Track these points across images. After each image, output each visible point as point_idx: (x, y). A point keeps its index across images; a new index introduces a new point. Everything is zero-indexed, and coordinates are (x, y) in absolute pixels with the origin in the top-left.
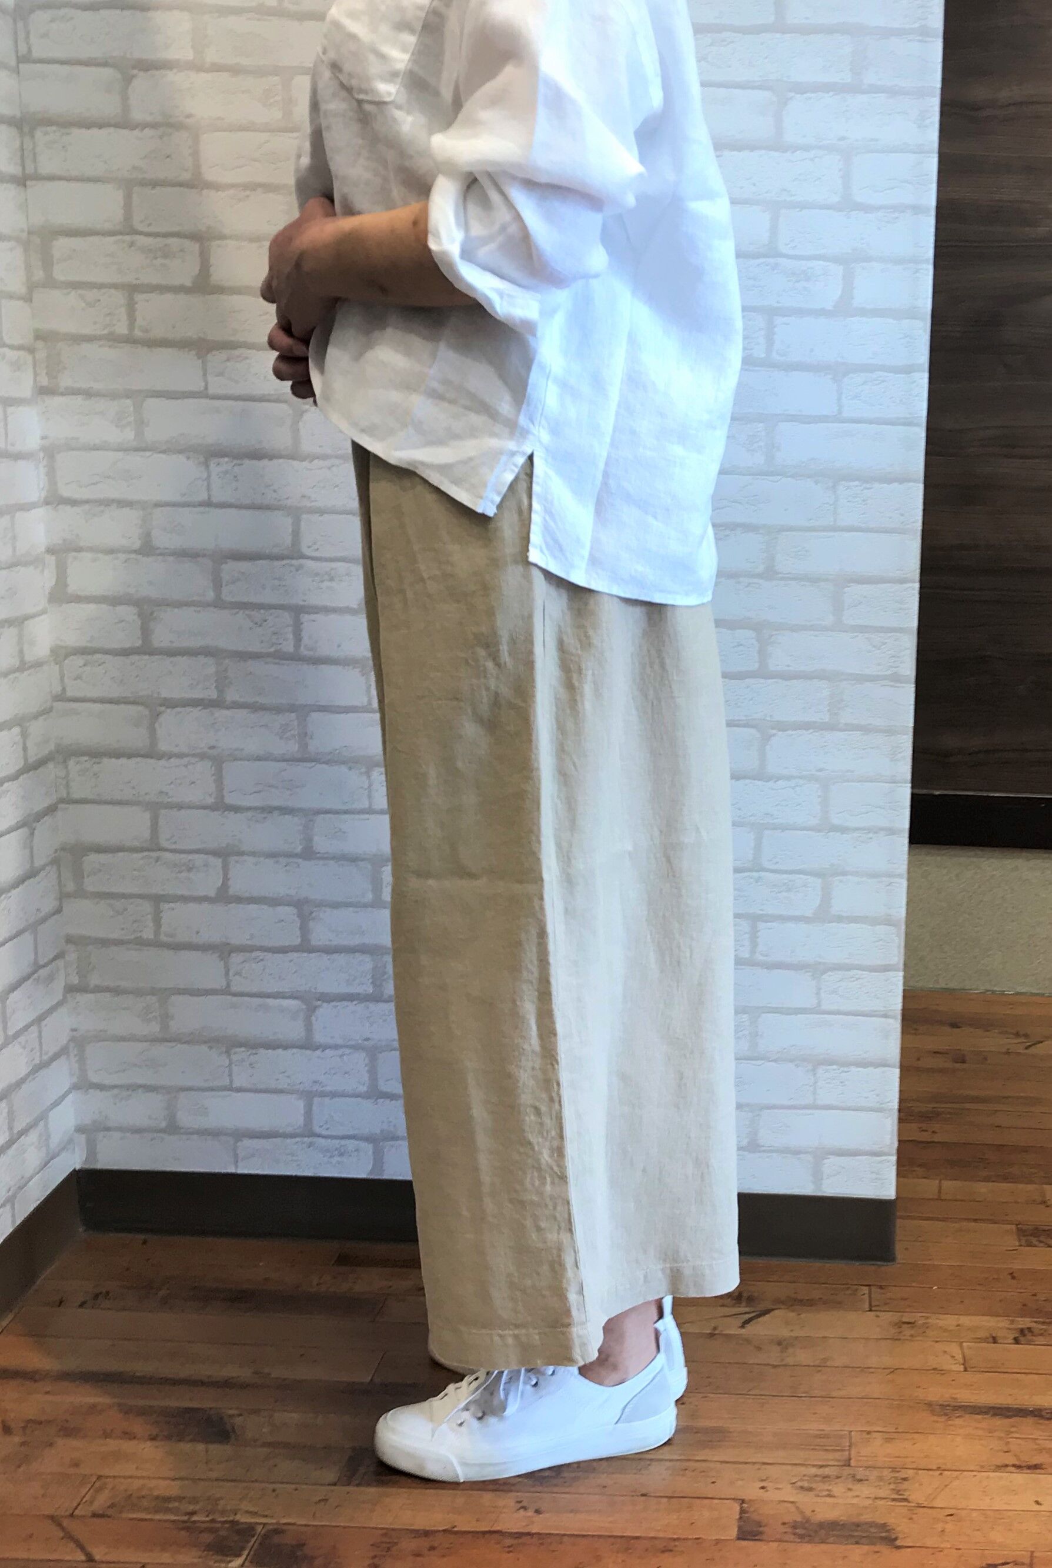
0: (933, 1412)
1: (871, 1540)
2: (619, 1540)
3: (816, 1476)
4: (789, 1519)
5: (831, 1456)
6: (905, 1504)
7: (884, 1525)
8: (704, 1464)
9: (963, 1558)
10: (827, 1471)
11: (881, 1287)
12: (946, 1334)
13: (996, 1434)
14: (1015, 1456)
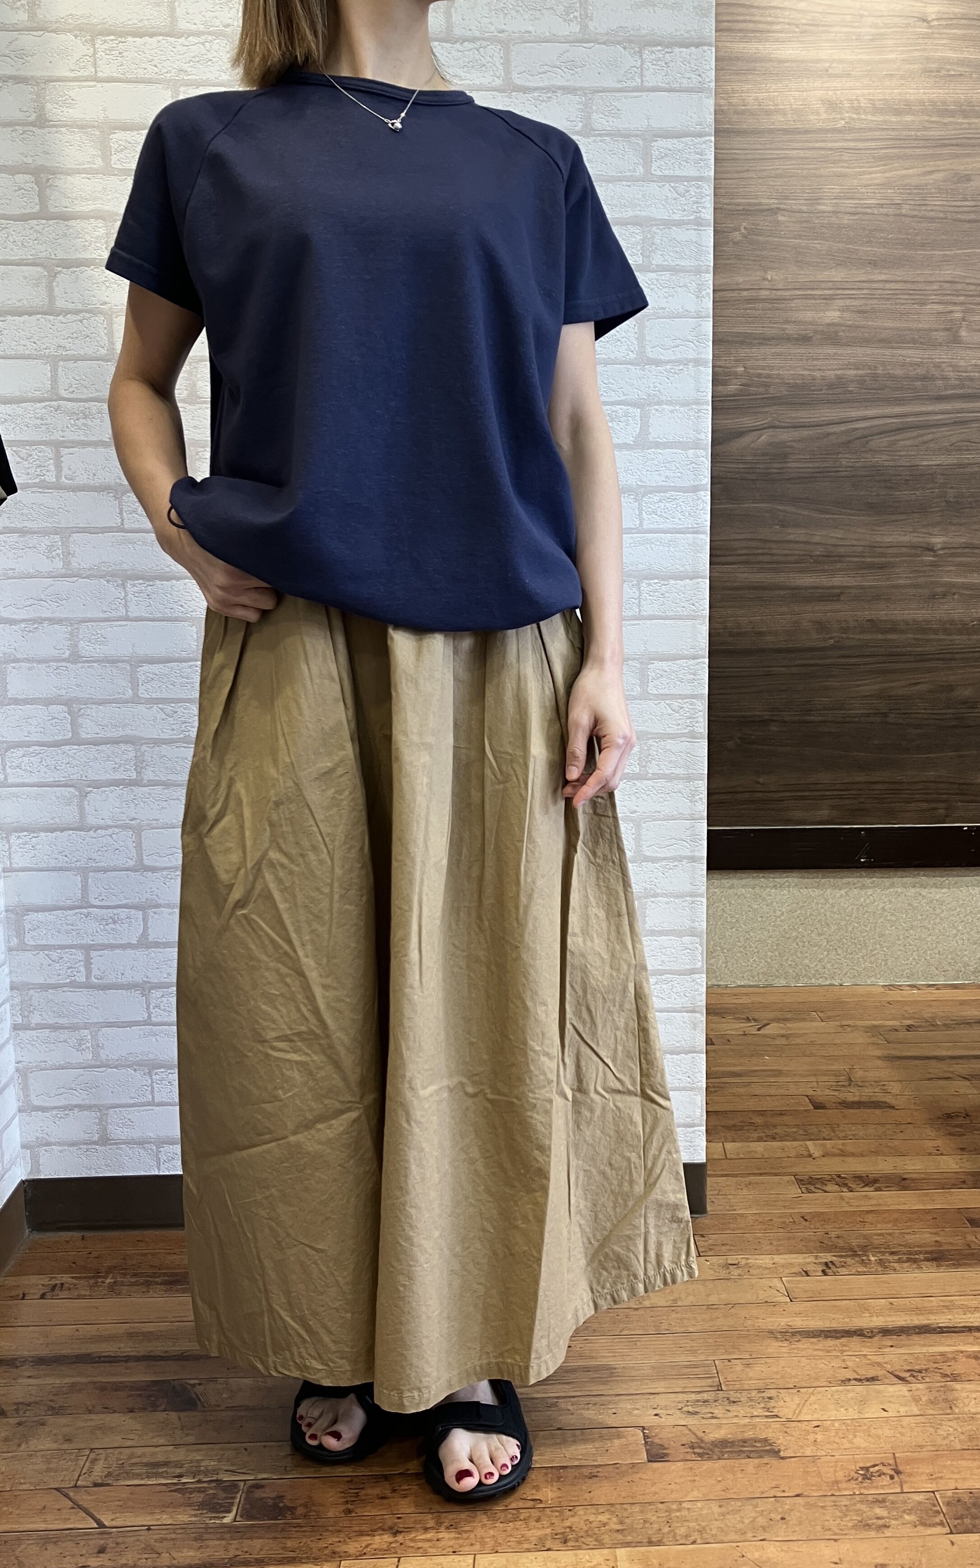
0: (776, 1338)
1: (760, 1454)
2: (550, 1470)
3: (698, 1401)
4: (684, 1440)
5: (704, 1383)
6: (778, 1419)
7: (765, 1441)
8: (603, 1398)
9: (840, 1464)
10: (705, 1396)
11: (702, 1236)
12: (767, 1271)
13: (834, 1353)
14: (855, 1371)
